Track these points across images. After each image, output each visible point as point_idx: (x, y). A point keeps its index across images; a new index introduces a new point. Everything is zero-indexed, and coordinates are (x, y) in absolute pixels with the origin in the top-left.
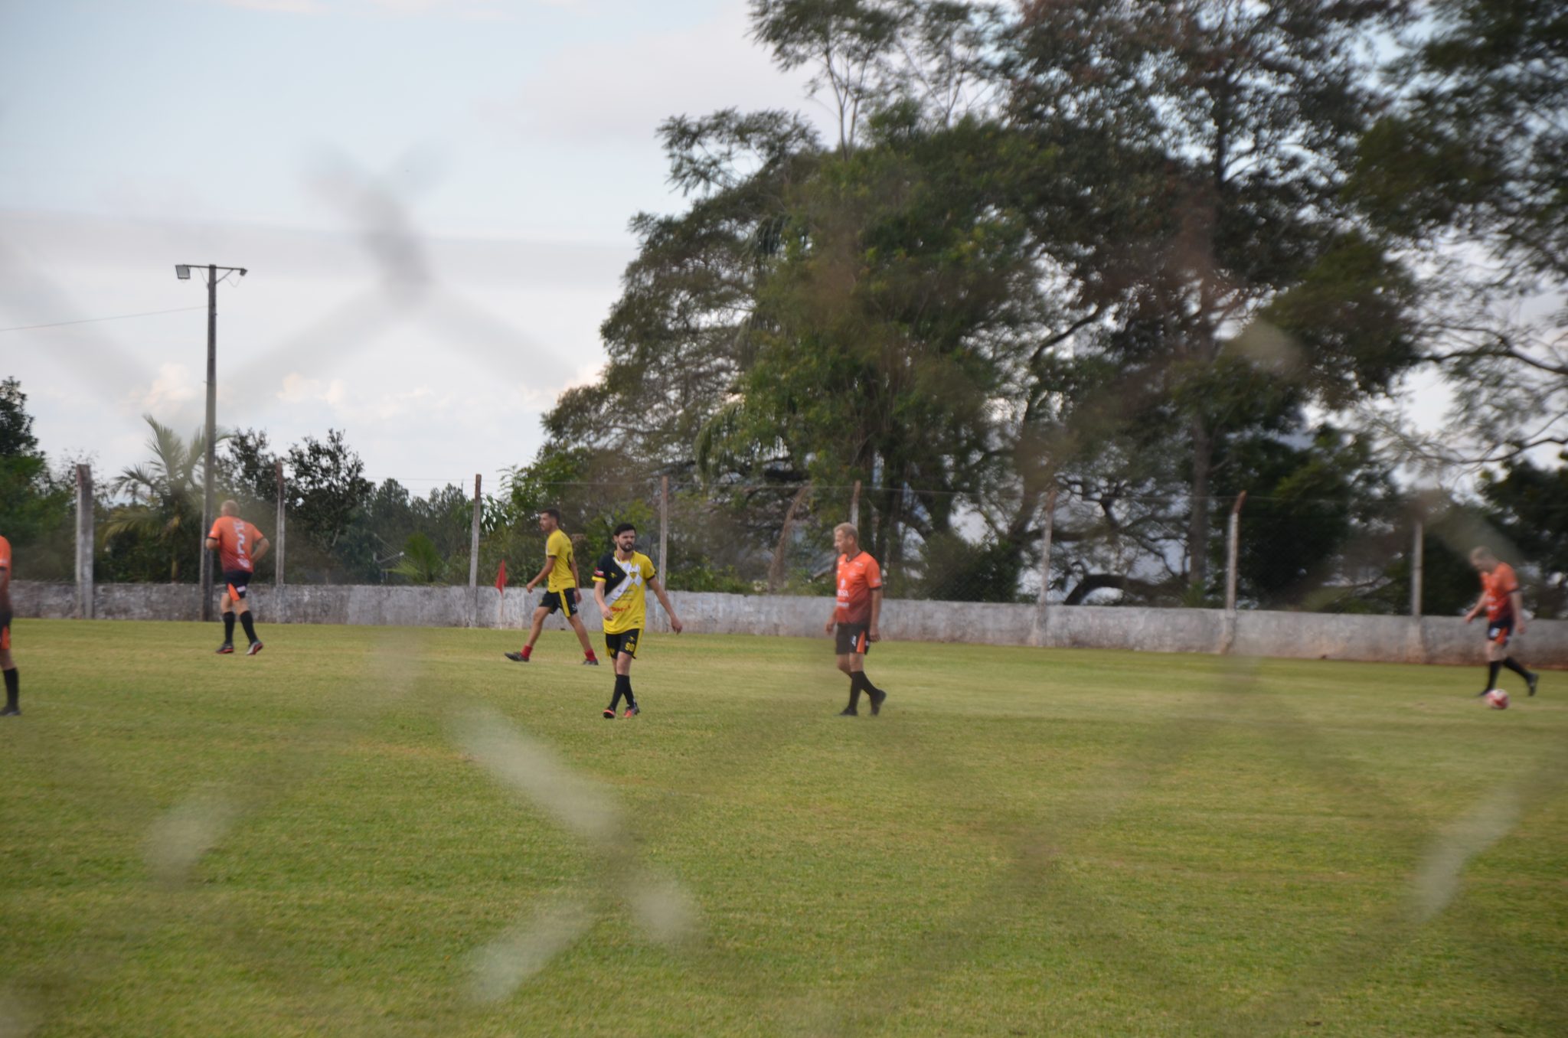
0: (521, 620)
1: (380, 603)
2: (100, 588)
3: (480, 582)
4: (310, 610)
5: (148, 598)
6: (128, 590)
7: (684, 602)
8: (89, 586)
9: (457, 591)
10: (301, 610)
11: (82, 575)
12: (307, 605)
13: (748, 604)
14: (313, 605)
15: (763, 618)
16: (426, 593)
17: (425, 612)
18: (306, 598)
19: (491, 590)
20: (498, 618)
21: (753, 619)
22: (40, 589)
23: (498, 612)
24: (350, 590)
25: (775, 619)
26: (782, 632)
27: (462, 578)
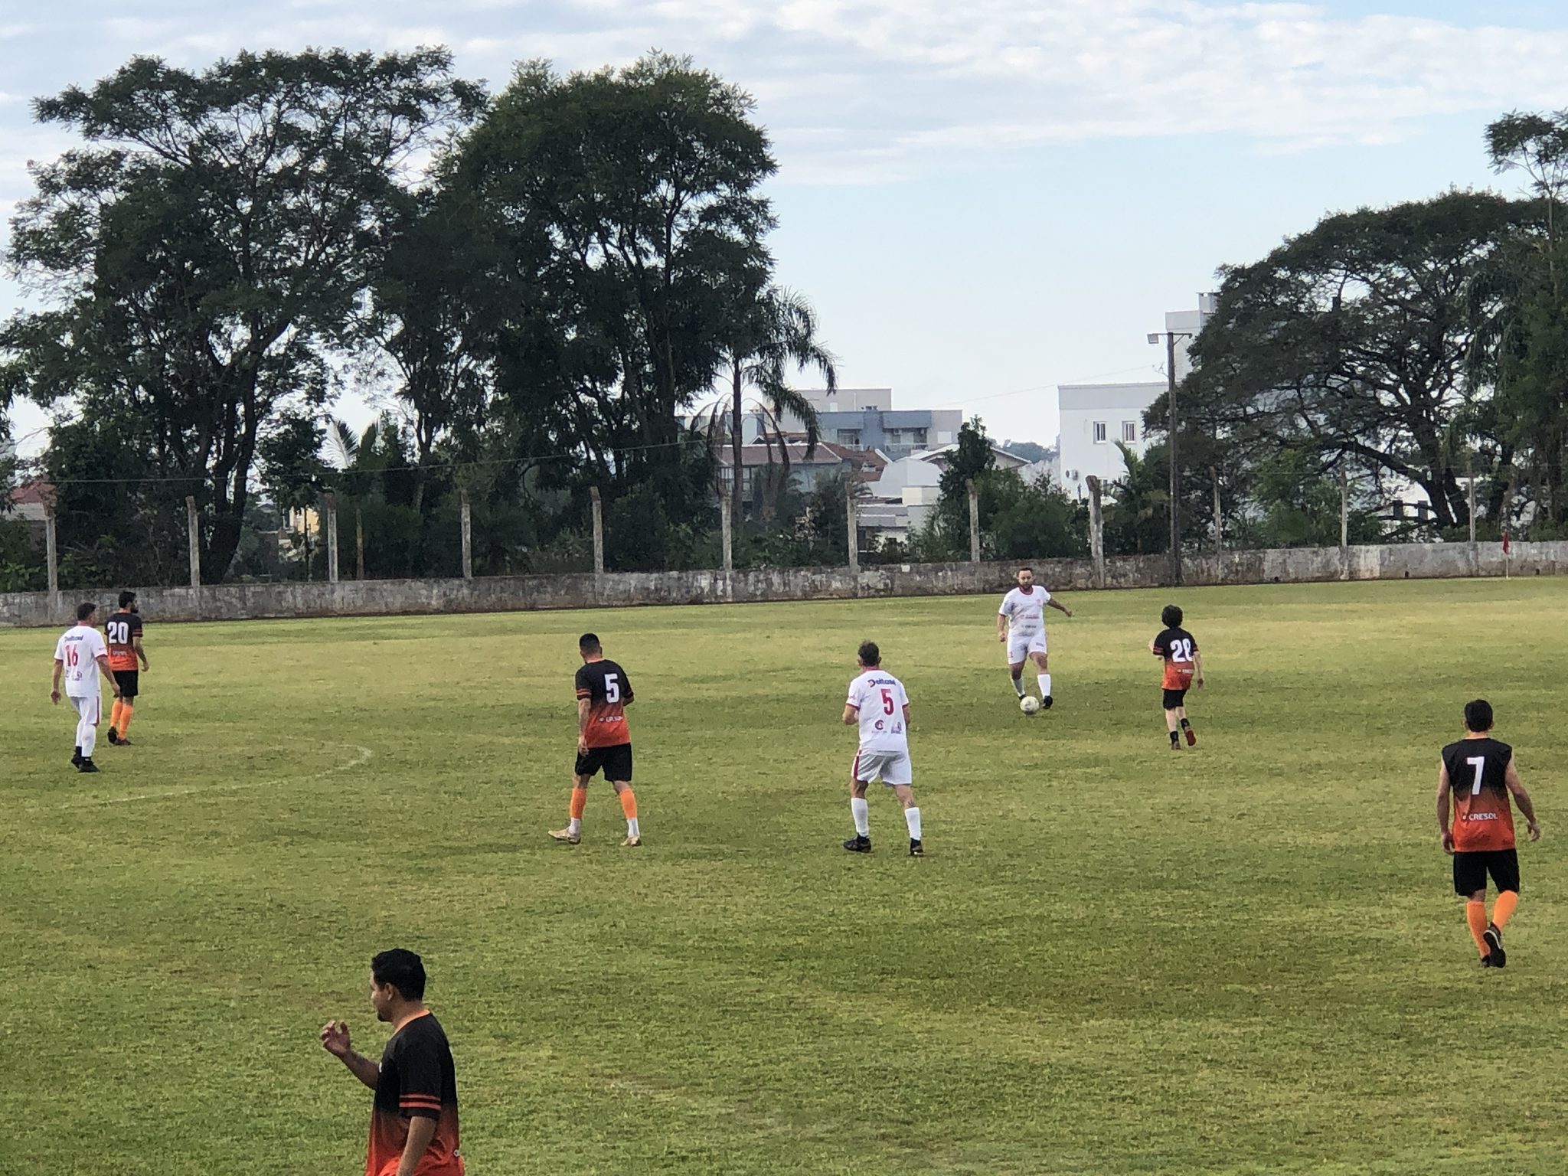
0: (1378, 568)
1: (1285, 561)
2: (1107, 560)
3: (1349, 543)
4: (1239, 568)
5: (1137, 566)
6: (1124, 560)
7: (1489, 549)
8: (1101, 559)
9: (1334, 550)
10: (1234, 569)
11: (1097, 552)
12: (1237, 565)
13: (1533, 548)
14: (1241, 564)
15: (1544, 557)
16: (1314, 552)
17: (1315, 566)
18: (1237, 560)
19: (1356, 547)
20: (1362, 568)
21: (1537, 559)
22: (1071, 563)
23: (1362, 561)
24: (1265, 553)
25: (1553, 559)
26: (1558, 566)
27: (1336, 542)
